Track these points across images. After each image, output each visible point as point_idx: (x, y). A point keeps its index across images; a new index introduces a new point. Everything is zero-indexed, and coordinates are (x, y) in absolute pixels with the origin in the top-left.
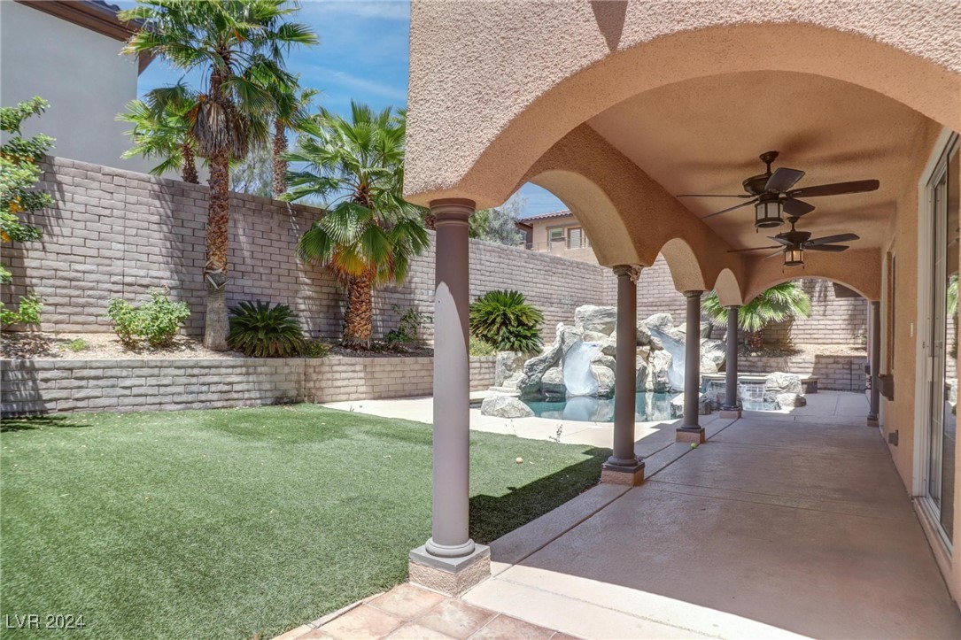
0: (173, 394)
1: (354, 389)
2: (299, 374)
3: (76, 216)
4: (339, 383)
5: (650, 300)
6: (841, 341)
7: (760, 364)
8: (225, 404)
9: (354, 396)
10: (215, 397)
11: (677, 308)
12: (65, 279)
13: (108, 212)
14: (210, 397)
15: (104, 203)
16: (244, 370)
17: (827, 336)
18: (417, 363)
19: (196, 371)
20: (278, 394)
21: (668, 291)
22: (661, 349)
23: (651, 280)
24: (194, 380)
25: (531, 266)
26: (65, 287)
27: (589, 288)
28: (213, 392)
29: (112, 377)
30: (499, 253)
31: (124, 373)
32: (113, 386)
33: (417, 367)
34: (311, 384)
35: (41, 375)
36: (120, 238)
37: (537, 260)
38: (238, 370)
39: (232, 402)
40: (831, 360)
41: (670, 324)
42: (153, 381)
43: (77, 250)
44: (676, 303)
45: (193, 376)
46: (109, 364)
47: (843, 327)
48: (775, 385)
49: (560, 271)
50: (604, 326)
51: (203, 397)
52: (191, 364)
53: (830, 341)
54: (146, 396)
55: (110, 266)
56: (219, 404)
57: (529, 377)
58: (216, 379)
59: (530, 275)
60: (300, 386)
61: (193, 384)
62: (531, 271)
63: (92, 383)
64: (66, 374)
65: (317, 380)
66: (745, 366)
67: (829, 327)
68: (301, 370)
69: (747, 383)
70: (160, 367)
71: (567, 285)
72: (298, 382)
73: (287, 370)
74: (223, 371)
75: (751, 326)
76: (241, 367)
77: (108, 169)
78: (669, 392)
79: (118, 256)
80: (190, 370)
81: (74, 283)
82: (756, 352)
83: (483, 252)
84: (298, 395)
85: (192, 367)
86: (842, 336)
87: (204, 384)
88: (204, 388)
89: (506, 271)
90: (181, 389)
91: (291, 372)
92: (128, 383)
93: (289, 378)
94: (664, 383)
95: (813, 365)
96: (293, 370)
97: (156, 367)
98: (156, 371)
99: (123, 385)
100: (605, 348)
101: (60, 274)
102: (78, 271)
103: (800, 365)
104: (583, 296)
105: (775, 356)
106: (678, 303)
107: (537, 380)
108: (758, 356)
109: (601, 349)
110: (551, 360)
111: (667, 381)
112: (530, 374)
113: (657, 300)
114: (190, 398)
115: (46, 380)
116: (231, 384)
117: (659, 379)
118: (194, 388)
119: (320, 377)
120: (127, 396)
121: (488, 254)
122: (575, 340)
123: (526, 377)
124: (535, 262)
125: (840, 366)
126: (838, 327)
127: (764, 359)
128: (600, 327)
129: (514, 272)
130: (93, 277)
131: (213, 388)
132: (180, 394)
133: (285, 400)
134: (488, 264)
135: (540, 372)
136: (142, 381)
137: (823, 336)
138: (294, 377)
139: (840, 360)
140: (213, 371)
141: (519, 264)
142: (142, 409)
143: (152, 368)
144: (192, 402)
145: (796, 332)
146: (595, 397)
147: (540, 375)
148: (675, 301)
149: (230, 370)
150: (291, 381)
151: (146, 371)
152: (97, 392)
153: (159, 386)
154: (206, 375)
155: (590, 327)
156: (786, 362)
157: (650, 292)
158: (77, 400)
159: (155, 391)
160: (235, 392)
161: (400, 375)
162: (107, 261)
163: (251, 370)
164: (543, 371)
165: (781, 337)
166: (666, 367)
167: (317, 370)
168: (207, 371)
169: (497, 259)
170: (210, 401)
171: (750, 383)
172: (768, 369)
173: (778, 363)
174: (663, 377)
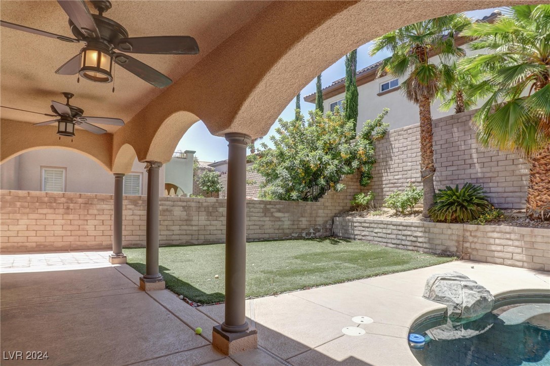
0: (392, 239)
1: (509, 255)
2: (458, 236)
3: (396, 154)
4: (493, 248)
8: (413, 248)
9: (510, 262)
10: (409, 243)
12: (392, 183)
13: (405, 148)
14: (407, 243)
15: (405, 144)
16: (423, 229)
19: (401, 228)
20: (444, 248)
24: (400, 232)
26: (392, 187)
28: (408, 241)
29: (372, 227)
31: (375, 226)
32: (372, 232)
34: (467, 245)
35: (355, 224)
36: (410, 160)
38: (420, 229)
39: (417, 248)
42: (384, 231)
43: (396, 170)
45: (400, 230)
46: (371, 221)
51: (403, 243)
52: (398, 223)
54: (382, 238)
55: (407, 174)
56: (410, 248)
58: (409, 233)
60: (459, 244)
61: (399, 235)
63: (367, 229)
64: (360, 225)
65: (472, 242)
68: (461, 233)
70: (387, 224)
72: (458, 242)
73: (449, 232)
74: (413, 229)
76: (422, 227)
77: (405, 128)
79: (409, 169)
80: (398, 227)
81: (395, 185)
84: (457, 251)
85: (399, 225)
87: (403, 235)
88: (404, 238)
90: (394, 236)
91: (452, 234)
92: (376, 230)
93: (451, 238)
96: (454, 232)
97: (385, 224)
98: (385, 226)
99: (375, 231)
101: (391, 181)
102: (396, 179)
114: (398, 242)
115: (356, 227)
116: (416, 237)
118: (400, 237)
119: (475, 240)
120: (376, 237)
130: (401, 181)
131: (408, 238)
132: (394, 239)
133: (448, 253)
136: (380, 230)
138: (455, 238)
140: (408, 228)
142: (381, 244)
143: (384, 224)
144: (399, 245)
149: (416, 229)
150: (452, 240)
151: (382, 226)
152: (367, 233)
153: (386, 233)
154: (405, 230)
158: (363, 236)
159: (384, 236)
160: (419, 242)
162: (406, 172)
163: (427, 230)
167: (473, 234)
168: (405, 228)
170: (407, 245)
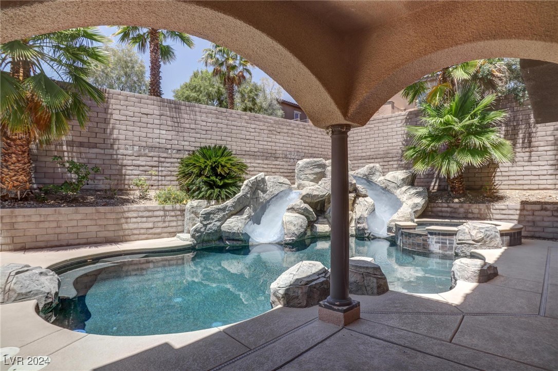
5: (368, 154)
7: (462, 210)
11: (389, 159)
17: (533, 182)
18: (77, 213)
21: (382, 146)
22: (365, 196)
23: (368, 137)
25: (253, 126)
27: (317, 146)
30: (216, 114)
33: (79, 217)
37: (260, 121)
40: (538, 207)
41: (378, 174)
44: (389, 155)
47: (550, 172)
48: (468, 237)
49: (285, 131)
50: (314, 176)
53: (537, 187)
57: (205, 226)
59: (252, 134)
62: (253, 130)
66: (447, 212)
67: (535, 173)
69: (435, 234)
71: (293, 143)
75: (448, 173)
78: (368, 237)
82: (458, 198)
83: (198, 113)
86: (550, 182)
89: (224, 130)
94: (364, 229)
95: (518, 212)
100: (304, 196)
103: (504, 212)
104: (310, 152)
105: (477, 202)
106: (391, 155)
107: (215, 228)
108: (460, 202)
109: (301, 197)
110: (232, 209)
111: (366, 227)
112: (205, 223)
113: (373, 153)
117: (359, 225)
121: (204, 115)
122: (282, 189)
123: (201, 225)
124: (258, 123)
125: (549, 213)
126: (545, 172)
127: (466, 206)
128: (312, 177)
129: (233, 131)
134: (204, 124)
135: (219, 220)
137: (528, 182)
139: (548, 207)
141: (239, 124)
145: (500, 178)
146: (282, 245)
147: (218, 224)
148: (388, 153)
155: (303, 177)
156: (489, 209)
157: (368, 147)
161: (54, 225)
164: (223, 220)
165: (485, 183)
166: (365, 214)
169: (214, 120)
171: (439, 234)
172: (470, 215)
173: (480, 210)
174: (362, 223)
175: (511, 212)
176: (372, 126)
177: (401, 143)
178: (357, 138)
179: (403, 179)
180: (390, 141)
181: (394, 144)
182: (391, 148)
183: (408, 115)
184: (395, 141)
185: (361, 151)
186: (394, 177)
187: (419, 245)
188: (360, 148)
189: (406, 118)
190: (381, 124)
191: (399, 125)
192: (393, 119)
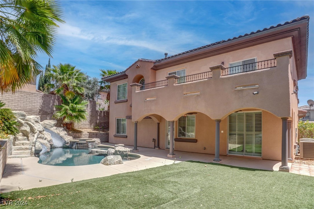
6: (87, 128)
11: (32, 113)
17: (84, 126)
22: (44, 131)
40: (92, 134)
47: (88, 124)
48: (97, 142)
53: (84, 128)
67: (84, 124)
69: (90, 142)
78: (53, 148)
86: (88, 127)
103: (85, 136)
106: (33, 111)
111: (53, 144)
125: (94, 135)
126: (87, 124)
137: (83, 126)
148: (32, 110)
156: (81, 135)
157: (19, 105)
166: (51, 138)
171: (91, 142)
172: (76, 137)
173: (79, 135)
174: (51, 142)
175: (87, 135)
176: (23, 95)
177: (39, 107)
178: (12, 99)
179: (54, 124)
180: (33, 104)
181: (35, 106)
182: (33, 108)
183: (44, 95)
184: (36, 105)
185: (14, 106)
186: (49, 123)
187: (85, 146)
188: (13, 104)
189: (43, 96)
190: (28, 95)
191: (38, 98)
192: (35, 94)
